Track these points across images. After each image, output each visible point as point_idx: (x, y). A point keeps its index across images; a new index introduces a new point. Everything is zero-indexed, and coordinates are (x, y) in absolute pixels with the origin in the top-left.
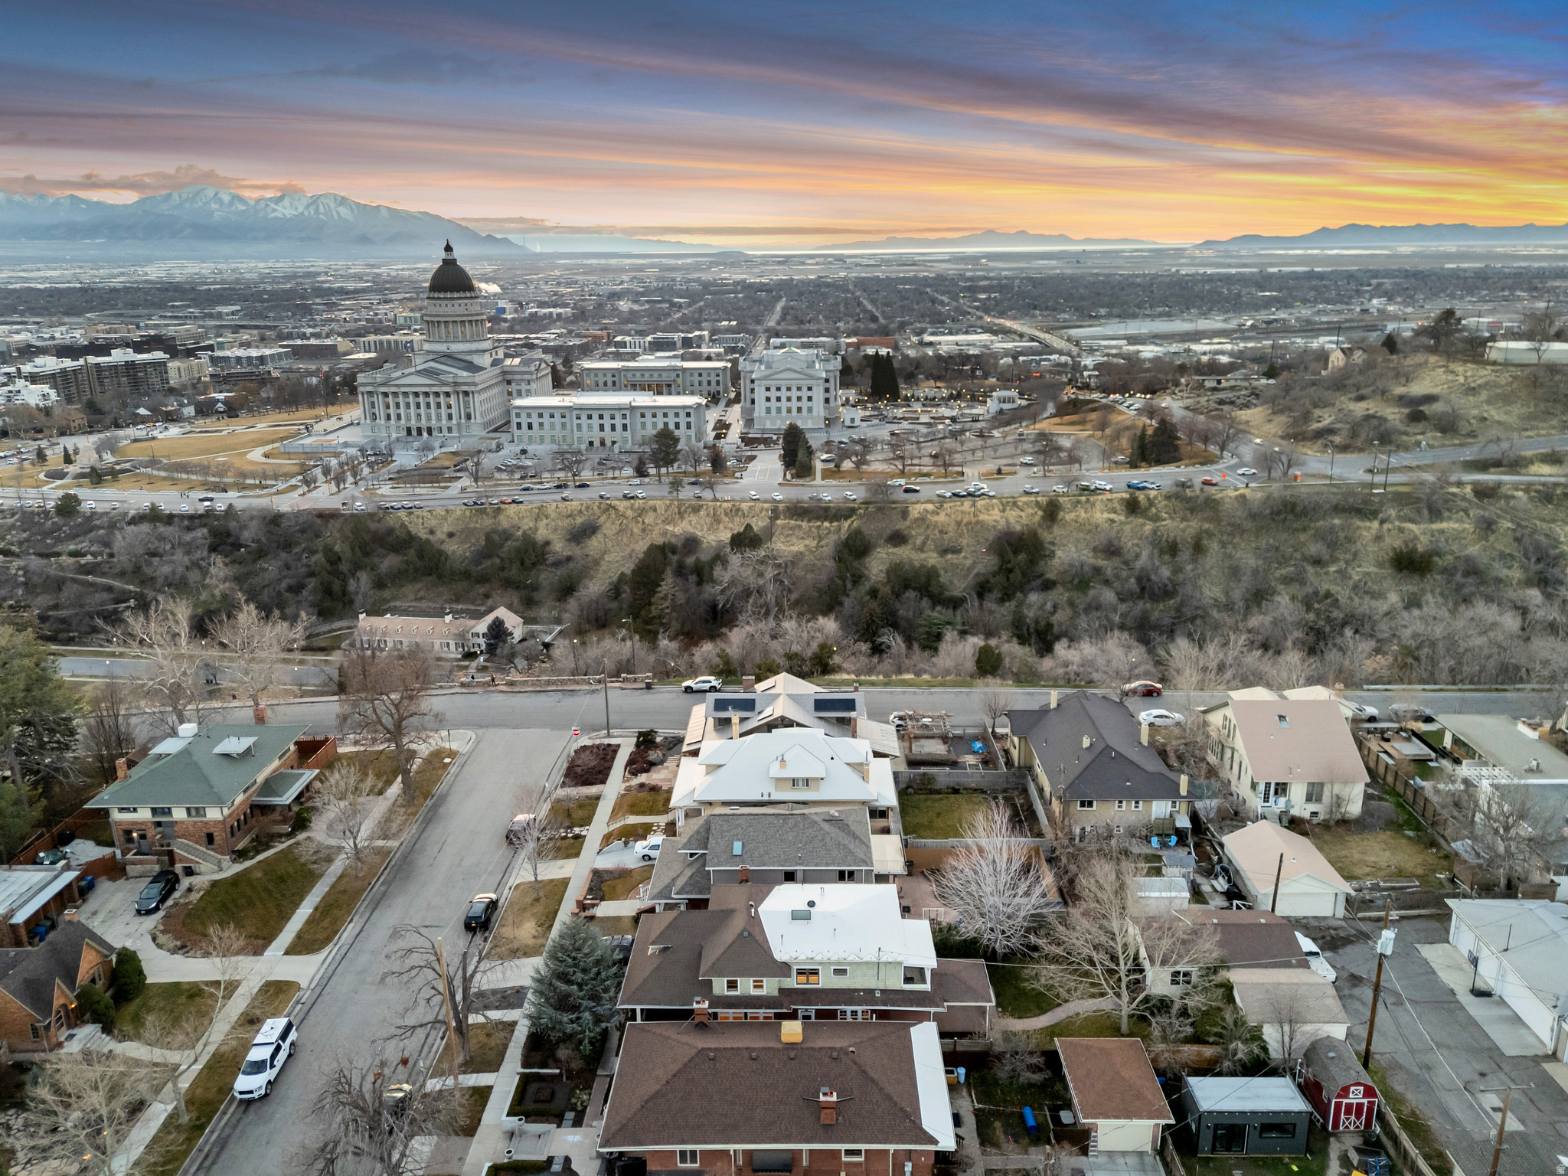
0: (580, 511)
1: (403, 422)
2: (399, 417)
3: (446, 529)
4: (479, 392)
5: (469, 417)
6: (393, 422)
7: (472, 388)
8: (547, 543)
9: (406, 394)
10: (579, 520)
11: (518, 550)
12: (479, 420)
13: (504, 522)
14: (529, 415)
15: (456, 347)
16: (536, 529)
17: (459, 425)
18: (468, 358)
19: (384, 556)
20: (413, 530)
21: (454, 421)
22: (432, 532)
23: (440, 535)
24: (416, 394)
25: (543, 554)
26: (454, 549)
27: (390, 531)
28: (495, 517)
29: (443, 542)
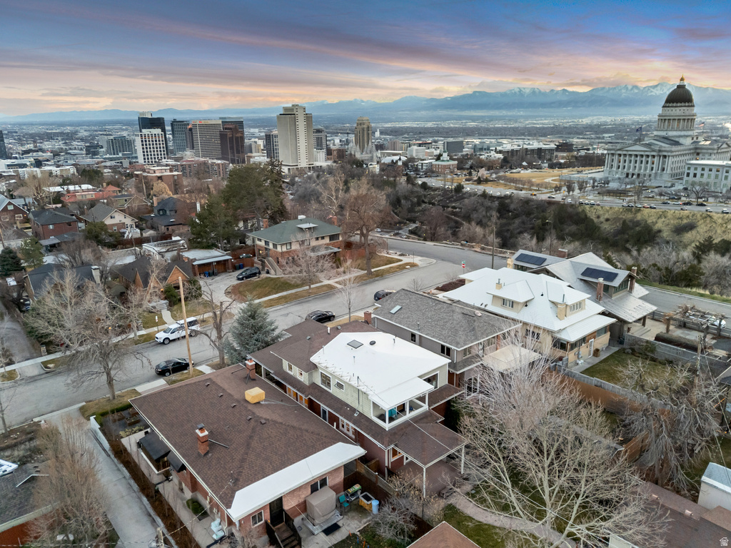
0: (688, 217)
1: (625, 170)
2: (624, 167)
3: (606, 216)
4: (673, 156)
5: (663, 170)
6: (620, 170)
7: (669, 154)
8: (660, 231)
9: (631, 155)
10: (685, 221)
11: (639, 232)
12: (669, 171)
13: (639, 217)
14: (696, 169)
15: (671, 134)
16: (656, 222)
17: (656, 173)
18: (677, 139)
19: (570, 225)
20: (589, 215)
21: (654, 171)
22: (598, 217)
23: (602, 219)
24: (636, 156)
25: (654, 236)
26: (606, 227)
27: (578, 214)
28: (635, 214)
29: (602, 223)
